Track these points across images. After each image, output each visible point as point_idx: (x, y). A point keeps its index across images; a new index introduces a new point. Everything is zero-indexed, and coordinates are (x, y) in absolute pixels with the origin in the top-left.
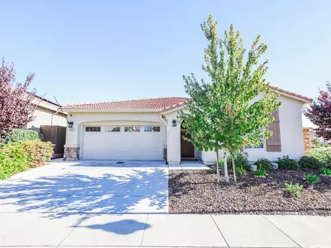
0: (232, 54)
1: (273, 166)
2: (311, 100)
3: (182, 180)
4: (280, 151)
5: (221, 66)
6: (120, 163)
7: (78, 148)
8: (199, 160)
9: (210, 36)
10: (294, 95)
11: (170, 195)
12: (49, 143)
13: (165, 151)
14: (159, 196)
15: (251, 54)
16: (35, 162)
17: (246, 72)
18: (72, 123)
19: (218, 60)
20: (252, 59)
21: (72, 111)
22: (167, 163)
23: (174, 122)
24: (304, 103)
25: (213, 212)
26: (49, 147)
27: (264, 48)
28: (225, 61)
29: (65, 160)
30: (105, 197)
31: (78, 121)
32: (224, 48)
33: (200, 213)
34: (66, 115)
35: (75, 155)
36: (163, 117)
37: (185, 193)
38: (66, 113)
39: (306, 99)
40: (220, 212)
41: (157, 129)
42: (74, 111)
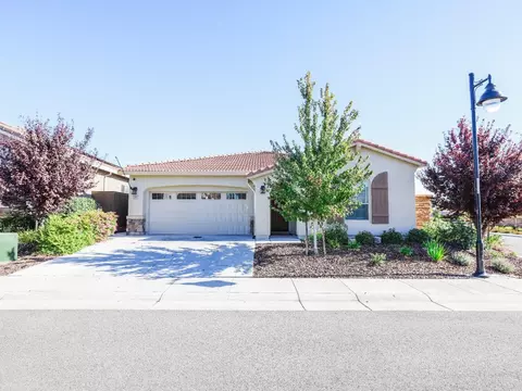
0: (325, 116)
1: (374, 239)
2: (425, 164)
3: (269, 253)
4: (387, 222)
5: (314, 130)
6: (197, 238)
7: (144, 220)
8: (293, 234)
9: (306, 95)
10: (406, 156)
11: (255, 265)
12: (112, 213)
13: (252, 223)
14: (244, 265)
15: (342, 120)
16: (100, 236)
17: (338, 138)
18: (135, 189)
19: (311, 124)
20: (344, 125)
21: (135, 173)
22: (254, 237)
23: (263, 188)
24: (418, 166)
25: (294, 276)
26: (112, 218)
27: (355, 115)
28: (317, 125)
29: (128, 234)
30: (190, 266)
31: (143, 186)
32: (318, 111)
33: (282, 277)
34: (127, 180)
35: (140, 229)
36: (249, 181)
37: (271, 263)
38: (128, 176)
39: (419, 161)
40: (300, 276)
41: (242, 196)
42: (138, 173)
